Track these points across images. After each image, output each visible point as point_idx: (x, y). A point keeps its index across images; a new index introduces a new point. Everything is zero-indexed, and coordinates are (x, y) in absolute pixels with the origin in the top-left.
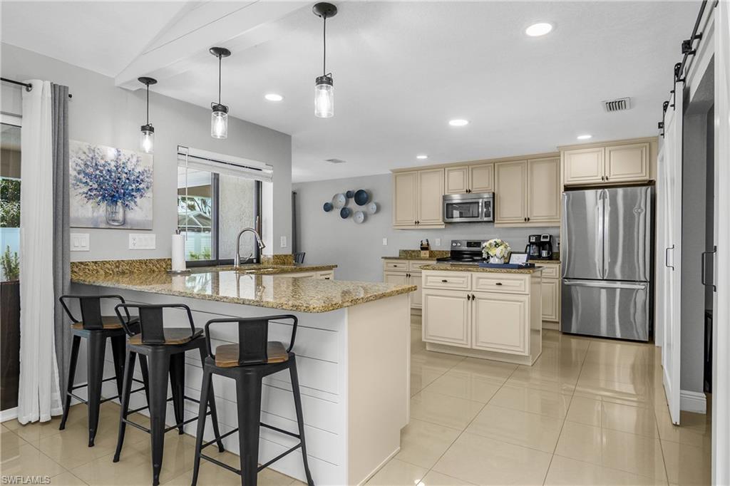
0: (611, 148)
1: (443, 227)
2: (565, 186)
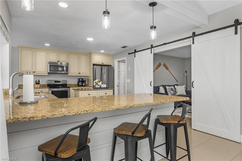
0: (104, 55)
1: (47, 74)
2: (93, 64)
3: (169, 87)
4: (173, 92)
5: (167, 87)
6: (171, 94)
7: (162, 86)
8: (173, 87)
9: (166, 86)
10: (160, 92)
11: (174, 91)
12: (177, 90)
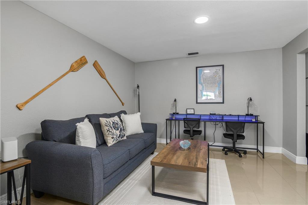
3: (108, 120)
4: (118, 132)
5: (103, 120)
6: (112, 138)
7: (86, 120)
8: (116, 118)
9: (100, 119)
10: (79, 145)
11: (121, 129)
12: (125, 123)
